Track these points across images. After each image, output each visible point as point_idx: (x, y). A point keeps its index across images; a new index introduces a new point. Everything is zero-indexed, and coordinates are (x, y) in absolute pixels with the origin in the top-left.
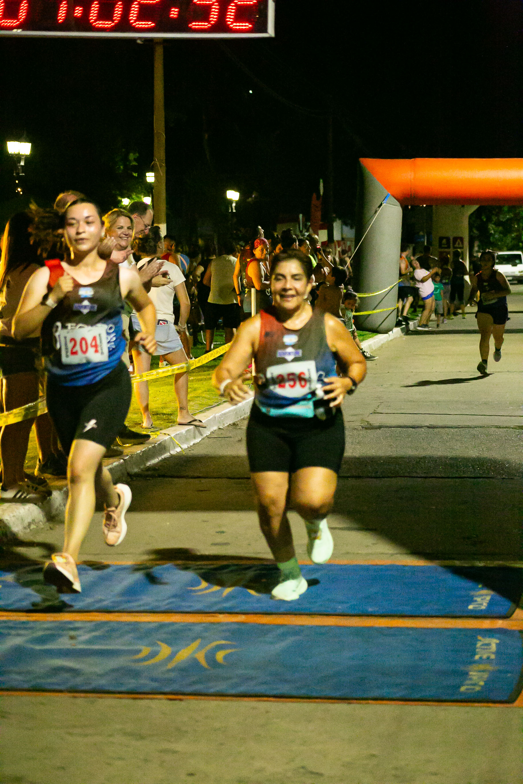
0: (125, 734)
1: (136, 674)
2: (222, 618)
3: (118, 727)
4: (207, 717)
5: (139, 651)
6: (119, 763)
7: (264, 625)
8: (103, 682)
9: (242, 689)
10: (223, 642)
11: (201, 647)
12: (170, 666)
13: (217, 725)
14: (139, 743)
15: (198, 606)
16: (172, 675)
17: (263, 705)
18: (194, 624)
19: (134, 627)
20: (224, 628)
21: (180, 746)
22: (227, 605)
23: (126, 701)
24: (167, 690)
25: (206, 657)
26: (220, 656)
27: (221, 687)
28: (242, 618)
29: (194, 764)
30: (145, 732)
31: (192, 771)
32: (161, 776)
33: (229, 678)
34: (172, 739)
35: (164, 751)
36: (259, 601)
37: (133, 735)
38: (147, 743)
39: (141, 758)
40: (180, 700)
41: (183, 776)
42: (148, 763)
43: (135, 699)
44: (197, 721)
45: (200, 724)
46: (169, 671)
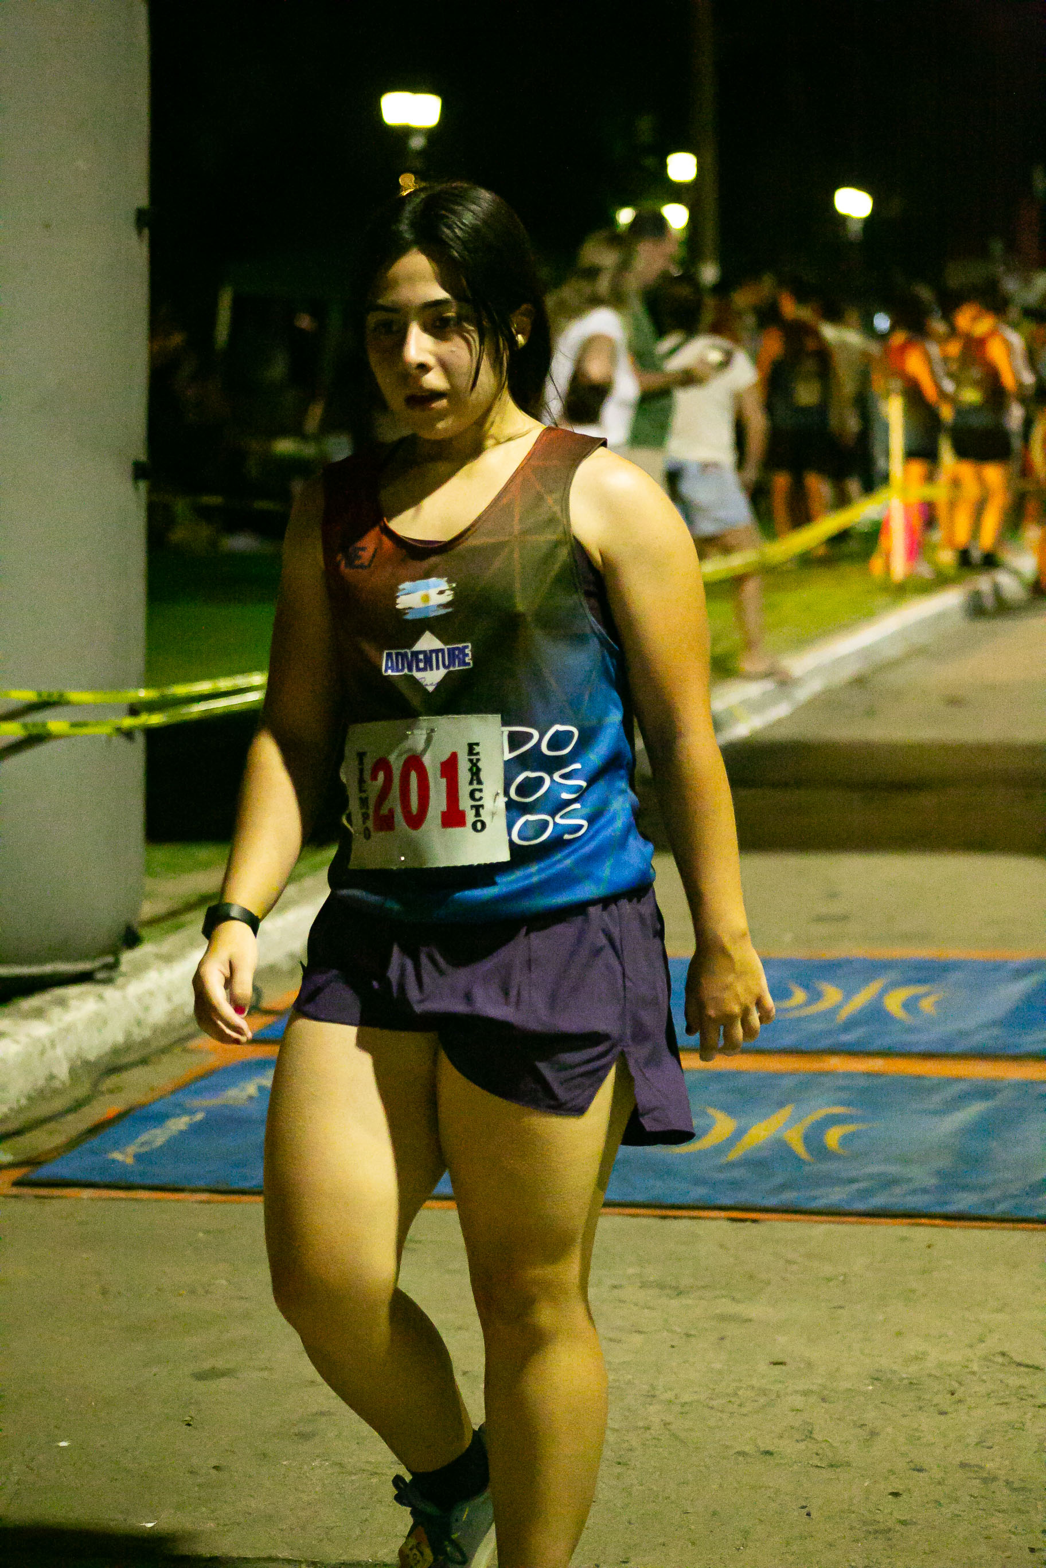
0: (644, 1285)
2: (836, 1064)
3: (632, 1271)
4: (809, 1256)
6: (637, 1339)
7: (919, 1077)
9: (878, 1201)
10: (839, 1110)
11: (794, 1120)
12: (734, 1155)
13: (828, 1269)
14: (674, 1303)
15: (788, 1040)
16: (737, 1174)
17: (921, 1234)
18: (779, 1075)
20: (841, 1082)
21: (754, 1310)
22: (847, 1038)
23: (648, 1223)
24: (728, 1201)
25: (806, 1139)
26: (833, 1137)
27: (836, 1196)
28: (876, 1064)
29: (783, 1343)
30: (685, 1282)
31: (780, 1358)
32: (718, 1366)
33: (852, 1181)
34: (738, 1296)
35: (723, 1318)
36: (911, 1030)
37: (661, 1286)
38: (690, 1302)
39: (679, 1330)
40: (754, 1221)
41: (763, 1367)
42: (693, 1340)
43: (664, 1217)
44: (789, 1262)
45: (795, 1267)
46: (732, 1165)
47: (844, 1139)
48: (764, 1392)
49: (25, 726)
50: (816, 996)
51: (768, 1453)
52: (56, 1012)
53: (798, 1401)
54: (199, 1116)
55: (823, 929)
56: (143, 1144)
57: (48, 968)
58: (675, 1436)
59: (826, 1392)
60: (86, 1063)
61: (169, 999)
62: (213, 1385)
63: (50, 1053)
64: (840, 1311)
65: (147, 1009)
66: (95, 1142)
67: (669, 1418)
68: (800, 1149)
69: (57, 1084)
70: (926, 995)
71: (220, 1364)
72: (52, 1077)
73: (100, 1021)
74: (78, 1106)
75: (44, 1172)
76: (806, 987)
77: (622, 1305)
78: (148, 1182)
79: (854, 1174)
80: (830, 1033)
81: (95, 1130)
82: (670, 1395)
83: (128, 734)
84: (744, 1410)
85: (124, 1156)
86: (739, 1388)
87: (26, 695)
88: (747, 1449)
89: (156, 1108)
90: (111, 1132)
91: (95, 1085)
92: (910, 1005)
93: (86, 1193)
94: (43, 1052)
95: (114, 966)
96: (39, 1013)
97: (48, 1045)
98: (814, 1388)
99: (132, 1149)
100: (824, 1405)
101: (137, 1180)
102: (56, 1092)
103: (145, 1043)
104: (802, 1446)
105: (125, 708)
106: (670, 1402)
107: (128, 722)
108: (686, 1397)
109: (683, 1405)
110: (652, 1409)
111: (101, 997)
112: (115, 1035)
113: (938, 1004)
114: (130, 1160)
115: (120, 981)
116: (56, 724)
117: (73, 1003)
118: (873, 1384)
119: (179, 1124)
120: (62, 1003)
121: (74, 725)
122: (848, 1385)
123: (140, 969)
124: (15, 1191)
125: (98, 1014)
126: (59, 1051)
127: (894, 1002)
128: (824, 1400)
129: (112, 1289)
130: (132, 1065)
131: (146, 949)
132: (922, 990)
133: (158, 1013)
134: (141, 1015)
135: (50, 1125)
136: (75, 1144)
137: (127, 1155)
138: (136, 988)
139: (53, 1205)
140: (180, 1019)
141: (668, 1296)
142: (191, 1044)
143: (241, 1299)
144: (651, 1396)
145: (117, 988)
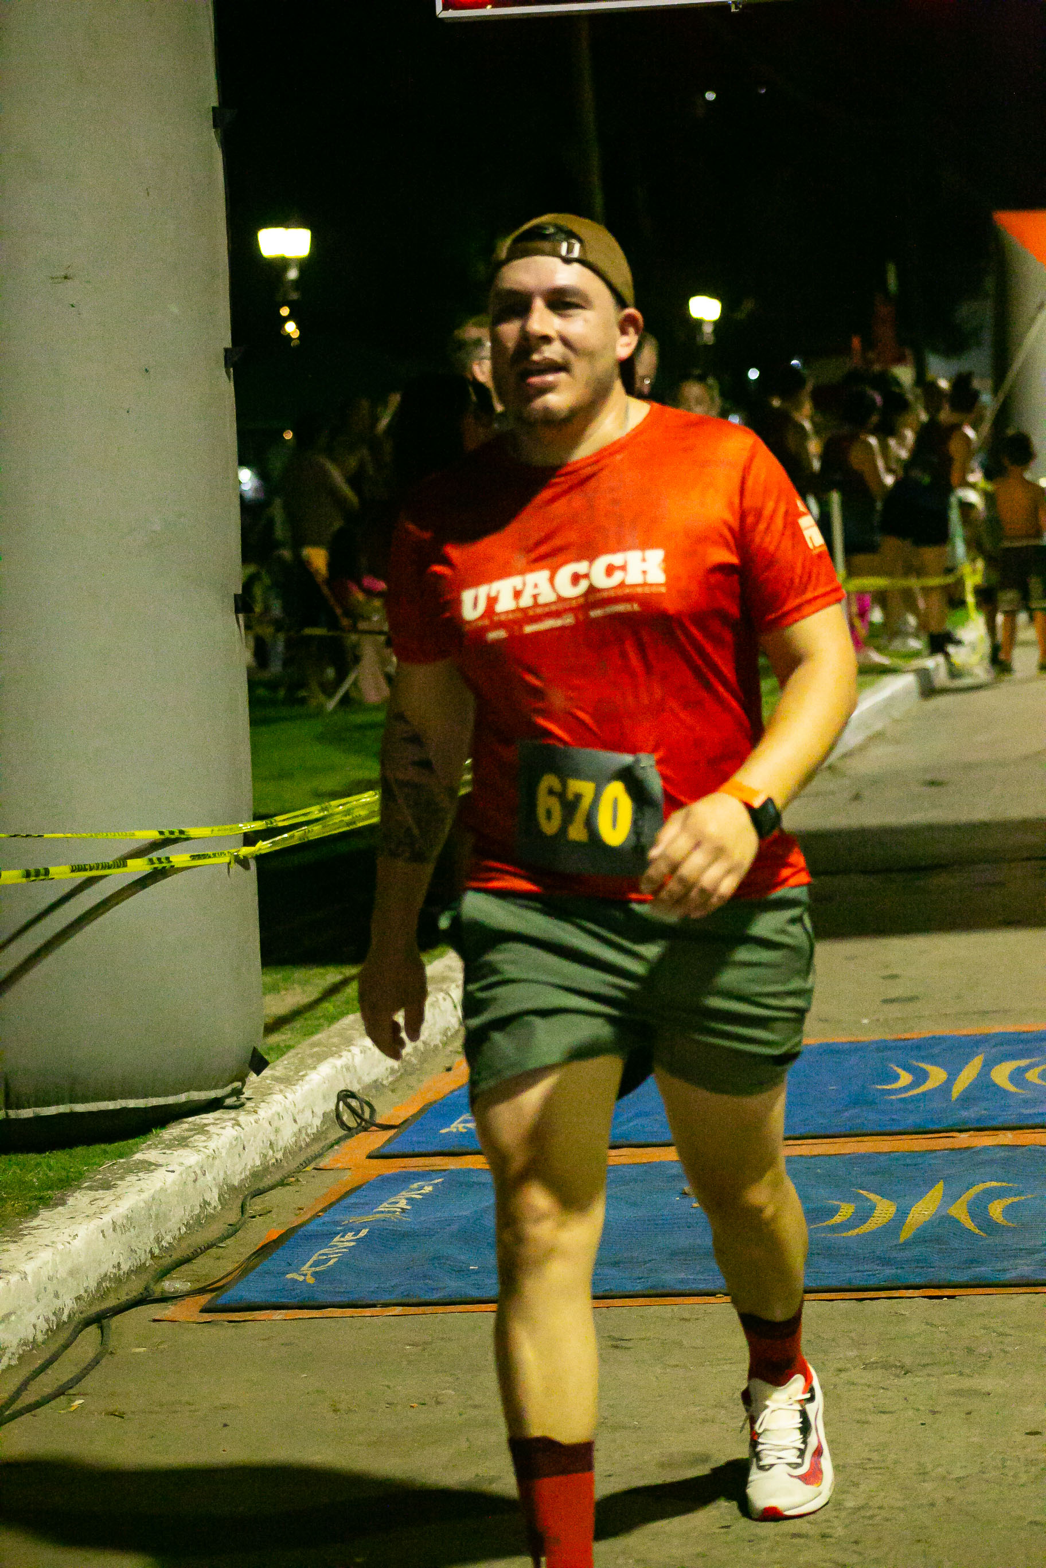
0: (868, 1366)
2: (963, 1139)
4: (1020, 1327)
5: (835, 1211)
6: (885, 1419)
10: (994, 1184)
11: (949, 1197)
12: (905, 1235)
14: (907, 1380)
15: (914, 1119)
16: (916, 1251)
18: (918, 1154)
20: (985, 1156)
21: (987, 1383)
22: (970, 1113)
24: (918, 1280)
25: (973, 1216)
26: (996, 1210)
27: (1023, 1267)
28: (1007, 1138)
29: (1032, 1415)
30: (908, 1361)
31: (1033, 1427)
32: (976, 1440)
33: (1031, 1252)
34: (967, 1371)
35: (959, 1393)
36: (1026, 1102)
37: (886, 1366)
38: (918, 1380)
39: (922, 1408)
40: (949, 1297)
41: (1019, 1438)
42: (939, 1416)
43: (861, 1300)
44: (1001, 1334)
45: (1009, 1339)
46: (907, 1244)
47: (1008, 1211)
48: (1032, 1462)
49: (151, 861)
50: (922, 1077)
52: (199, 1139)
54: (364, 1232)
55: (897, 1010)
56: (316, 1264)
57: (182, 1098)
58: (960, 1510)
60: (232, 1189)
61: (295, 1121)
63: (201, 1179)
65: (277, 1131)
66: (267, 1264)
67: (950, 1495)
68: (969, 1224)
69: (209, 1210)
70: (1029, 1067)
72: (206, 1203)
73: (240, 1146)
74: (233, 1230)
75: (224, 1299)
76: (907, 1068)
77: (855, 1387)
78: (334, 1300)
79: (1028, 1245)
80: (950, 1112)
81: (265, 1250)
82: (940, 1471)
83: (243, 862)
84: (1021, 1481)
86: (1004, 1460)
87: (150, 832)
88: (1038, 1518)
89: (312, 1228)
90: (279, 1253)
91: (243, 1209)
92: (1017, 1076)
93: (279, 1315)
94: (195, 1181)
95: (237, 1092)
96: (182, 1142)
97: (199, 1172)
99: (307, 1268)
101: (325, 1299)
102: (211, 1217)
103: (279, 1165)
105: (241, 839)
106: (944, 1478)
107: (245, 851)
108: (959, 1473)
109: (958, 1480)
110: (929, 1486)
111: (236, 1123)
112: (253, 1160)
113: (1042, 1076)
114: (311, 1280)
115: (249, 1105)
116: (179, 858)
117: (212, 1129)
119: (346, 1241)
120: (202, 1130)
121: (193, 857)
123: (265, 1093)
124: (207, 1317)
125: (236, 1139)
126: (209, 1177)
127: (1001, 1074)
129: (342, 1406)
130: (272, 1188)
131: (266, 1072)
132: (1023, 1063)
133: (287, 1137)
134: (273, 1138)
135: (213, 1251)
136: (246, 1269)
137: (305, 1275)
138: (265, 1112)
139: (250, 1328)
140: (305, 1139)
141: (898, 1376)
142: (324, 1162)
143: (475, 1407)
144: (923, 1474)
145: (249, 1112)
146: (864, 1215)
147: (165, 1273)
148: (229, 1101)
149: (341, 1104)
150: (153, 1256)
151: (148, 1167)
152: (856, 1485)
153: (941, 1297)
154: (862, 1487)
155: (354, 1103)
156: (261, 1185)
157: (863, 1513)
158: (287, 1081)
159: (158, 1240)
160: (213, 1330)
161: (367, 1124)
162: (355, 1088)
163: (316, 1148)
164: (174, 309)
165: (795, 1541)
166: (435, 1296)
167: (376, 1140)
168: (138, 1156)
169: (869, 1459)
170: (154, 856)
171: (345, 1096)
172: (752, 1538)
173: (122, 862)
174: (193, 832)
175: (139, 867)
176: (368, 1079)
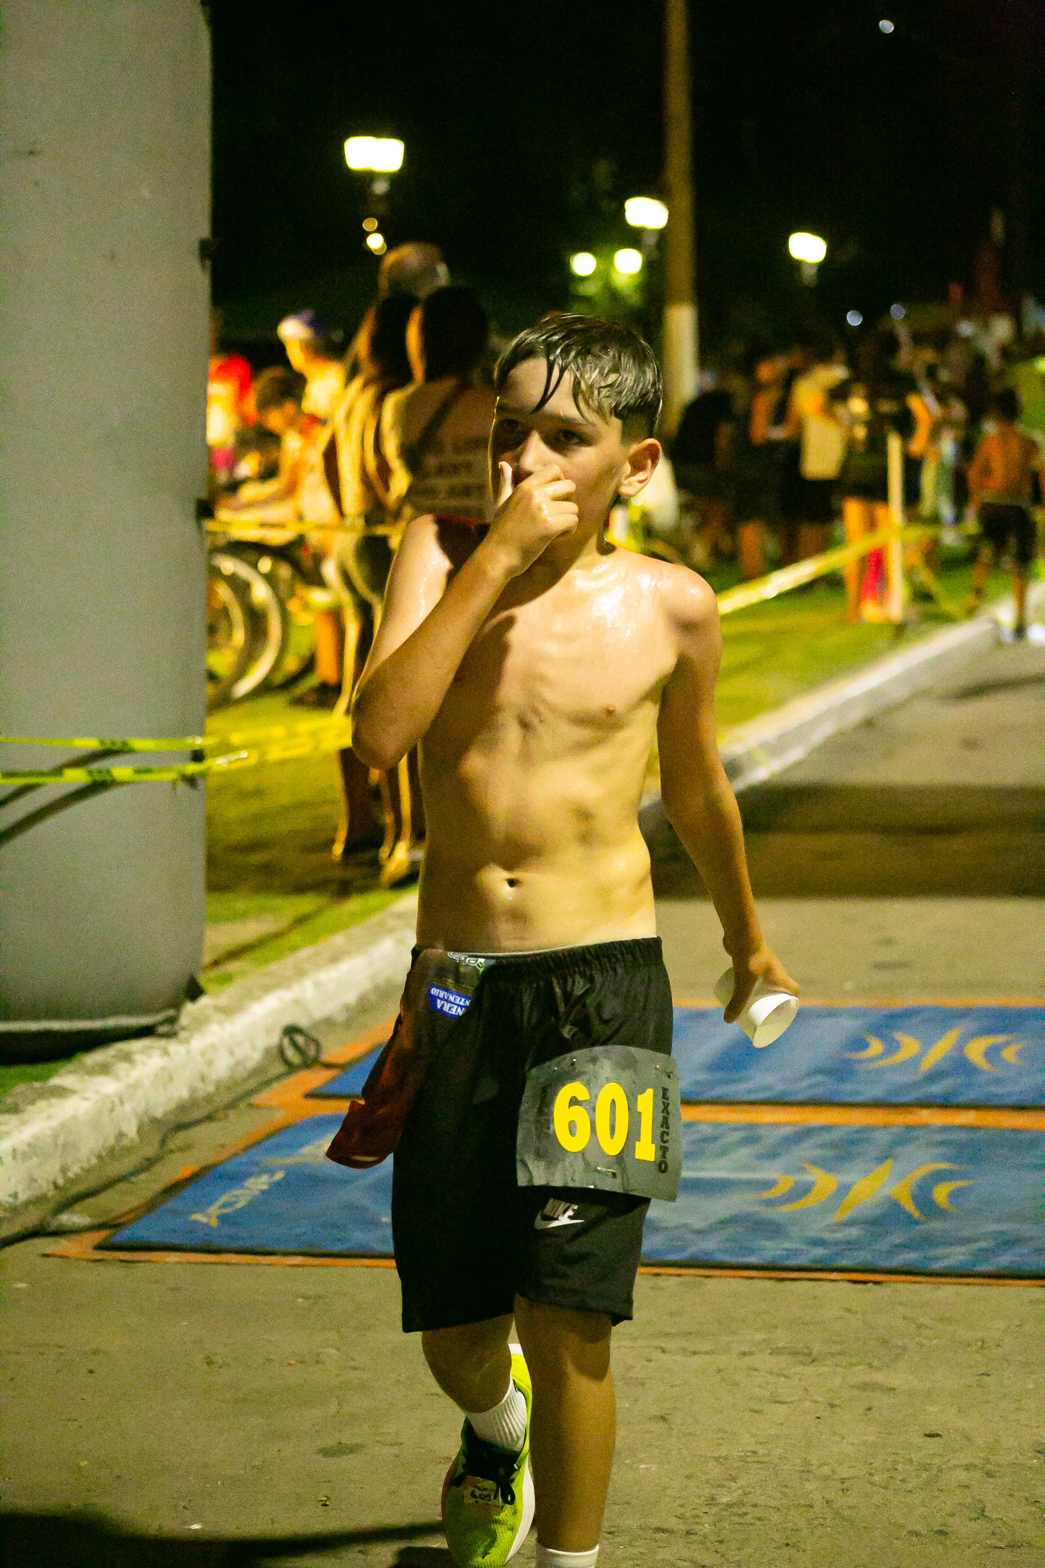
0: (776, 1352)
1: (775, 1230)
3: (759, 1336)
5: (771, 1183)
6: (782, 1409)
7: (1015, 1131)
8: (709, 1246)
9: (1005, 1260)
10: (943, 1166)
11: (898, 1176)
12: (841, 1214)
13: (963, 1334)
14: (810, 1370)
15: (876, 1092)
16: (850, 1233)
18: (872, 1128)
19: (751, 1136)
20: (938, 1137)
21: (899, 1378)
22: (936, 1089)
23: (763, 1285)
24: (845, 1263)
25: (915, 1198)
26: (941, 1194)
27: (956, 1256)
28: (969, 1117)
29: (934, 1415)
30: (817, 1348)
31: (934, 1428)
32: (871, 1438)
33: (967, 1241)
34: (876, 1363)
35: (865, 1386)
36: (997, 1081)
37: (793, 1353)
38: (825, 1369)
39: (820, 1399)
40: (876, 1283)
41: (918, 1440)
42: (837, 1410)
43: (783, 1280)
44: (920, 1326)
45: (927, 1332)
46: (841, 1224)
47: (953, 1196)
48: (926, 1467)
49: (90, 773)
50: (893, 1046)
51: (941, 1532)
52: (122, 1067)
53: (963, 1476)
54: (280, 1175)
55: (885, 976)
56: (225, 1205)
57: (111, 1022)
58: (838, 1514)
59: (989, 1466)
60: (155, 1121)
61: (232, 1053)
62: (344, 1462)
63: (119, 1110)
64: (986, 1379)
65: (210, 1063)
66: (174, 1203)
67: (831, 1496)
68: (910, 1207)
69: (125, 1142)
70: (1007, 1044)
71: (347, 1438)
72: (121, 1135)
73: (166, 1077)
74: (148, 1165)
75: (124, 1235)
76: (881, 1036)
77: (756, 1373)
78: (234, 1245)
79: (966, 1233)
80: (916, 1085)
81: (173, 1189)
82: (826, 1470)
83: (191, 781)
84: (909, 1487)
85: (208, 1217)
86: (895, 1462)
87: (90, 744)
88: (918, 1528)
89: (229, 1167)
90: (188, 1192)
91: (163, 1142)
92: (992, 1054)
93: (173, 1257)
94: (112, 1110)
95: (172, 1020)
96: (105, 1069)
97: (117, 1102)
98: (976, 1462)
99: (214, 1210)
100: (991, 1480)
101: (224, 1243)
102: (128, 1150)
103: (209, 1099)
104: (975, 1525)
105: (188, 755)
106: (826, 1478)
107: (192, 768)
108: (844, 1472)
109: (843, 1481)
110: (810, 1486)
111: (165, 1052)
112: (180, 1091)
113: (1019, 1054)
114: (214, 1222)
115: (183, 1035)
116: (121, 770)
117: (138, 1057)
118: (1036, 1457)
119: (259, 1184)
120: (127, 1057)
121: (138, 772)
122: (1011, 1458)
123: (200, 1023)
124: (99, 1255)
125: (163, 1069)
126: (128, 1107)
127: (976, 1051)
128: (989, 1474)
129: (218, 1359)
130: (198, 1122)
131: (204, 1001)
132: (1000, 1039)
133: (222, 1068)
134: (205, 1069)
135: (122, 1186)
136: (152, 1205)
137: (209, 1216)
138: (198, 1043)
139: (141, 1270)
140: (241, 1073)
141: (802, 1363)
142: (256, 1099)
143: (355, 1369)
144: (806, 1472)
145: (181, 1042)
146: (802, 1191)
147: (67, 1204)
148: (162, 1029)
149: (286, 1042)
150: (56, 1186)
151: (62, 1092)
152: (734, 1479)
153: (865, 1282)
154: (741, 1482)
155: (300, 1040)
156: (186, 1119)
157: (735, 1510)
158: (228, 1012)
159: (64, 1170)
160: (101, 1268)
161: (310, 1063)
162: (303, 1022)
163: (252, 1084)
164: (146, 193)
165: (658, 1536)
166: (338, 1248)
167: (316, 1079)
168: (55, 1081)
169: (754, 1452)
170: (96, 766)
171: (291, 1031)
172: (613, 1529)
173: (58, 771)
174: (139, 744)
175: (77, 777)
176: (318, 1014)
